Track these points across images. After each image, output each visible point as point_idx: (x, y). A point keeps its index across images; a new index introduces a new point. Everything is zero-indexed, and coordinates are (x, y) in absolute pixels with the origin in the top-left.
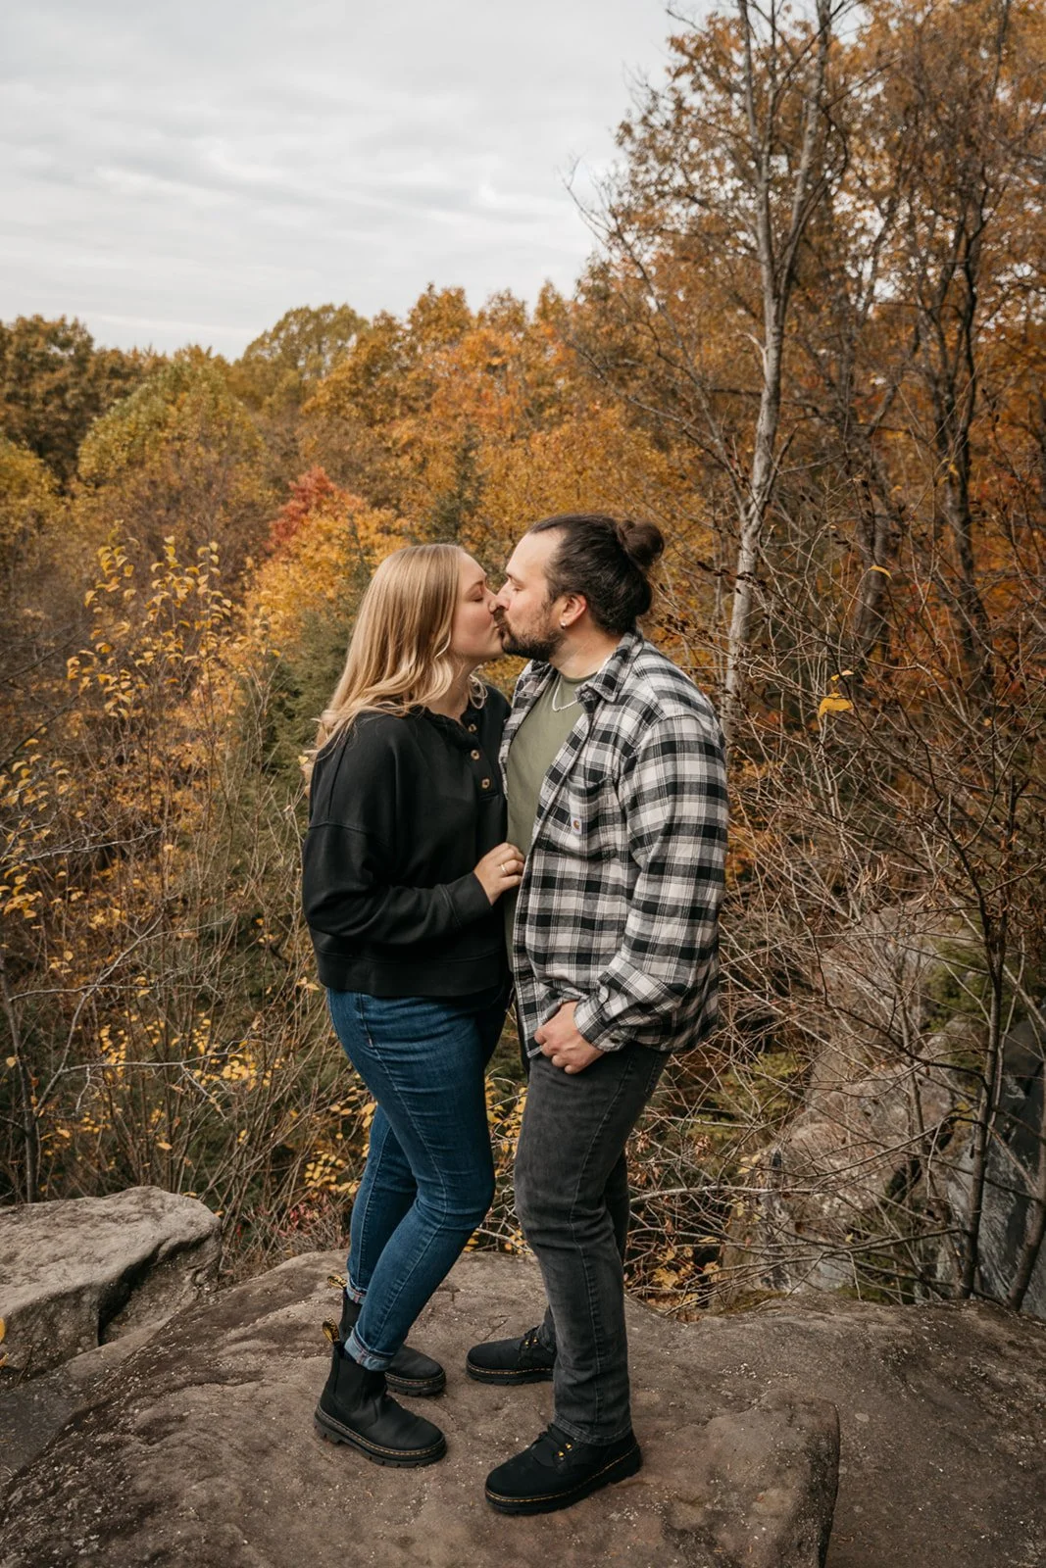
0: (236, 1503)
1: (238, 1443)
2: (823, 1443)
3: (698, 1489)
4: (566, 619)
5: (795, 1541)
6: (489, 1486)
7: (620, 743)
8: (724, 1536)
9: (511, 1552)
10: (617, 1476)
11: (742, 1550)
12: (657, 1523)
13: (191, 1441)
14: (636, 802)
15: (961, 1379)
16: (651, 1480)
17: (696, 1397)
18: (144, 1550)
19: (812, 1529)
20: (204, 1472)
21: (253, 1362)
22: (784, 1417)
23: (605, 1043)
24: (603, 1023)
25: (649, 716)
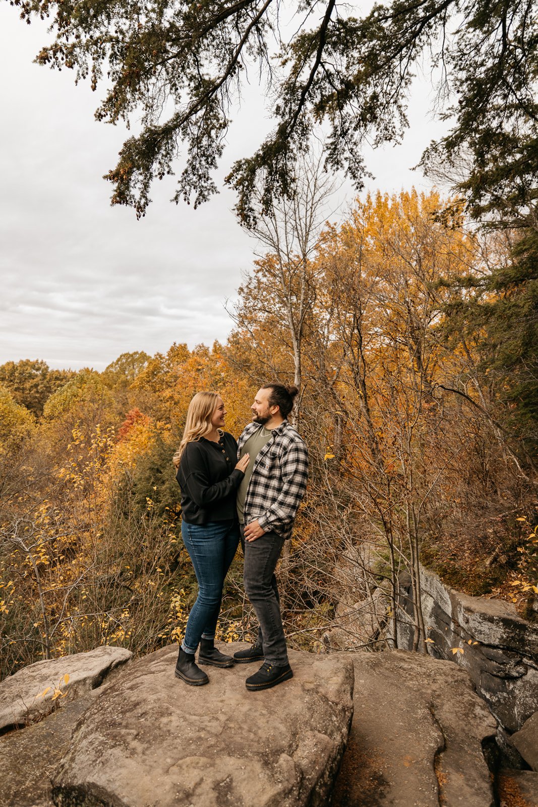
0: (166, 699)
1: (163, 686)
2: (349, 666)
3: (312, 679)
4: (273, 412)
5: (343, 690)
6: (247, 682)
8: (321, 689)
9: (256, 699)
10: (286, 679)
11: (327, 693)
12: (300, 689)
13: (148, 686)
14: (286, 463)
16: (297, 679)
18: (138, 713)
19: (347, 687)
20: (154, 693)
21: (162, 668)
22: (335, 661)
23: (266, 529)
24: (267, 523)
25: (292, 441)
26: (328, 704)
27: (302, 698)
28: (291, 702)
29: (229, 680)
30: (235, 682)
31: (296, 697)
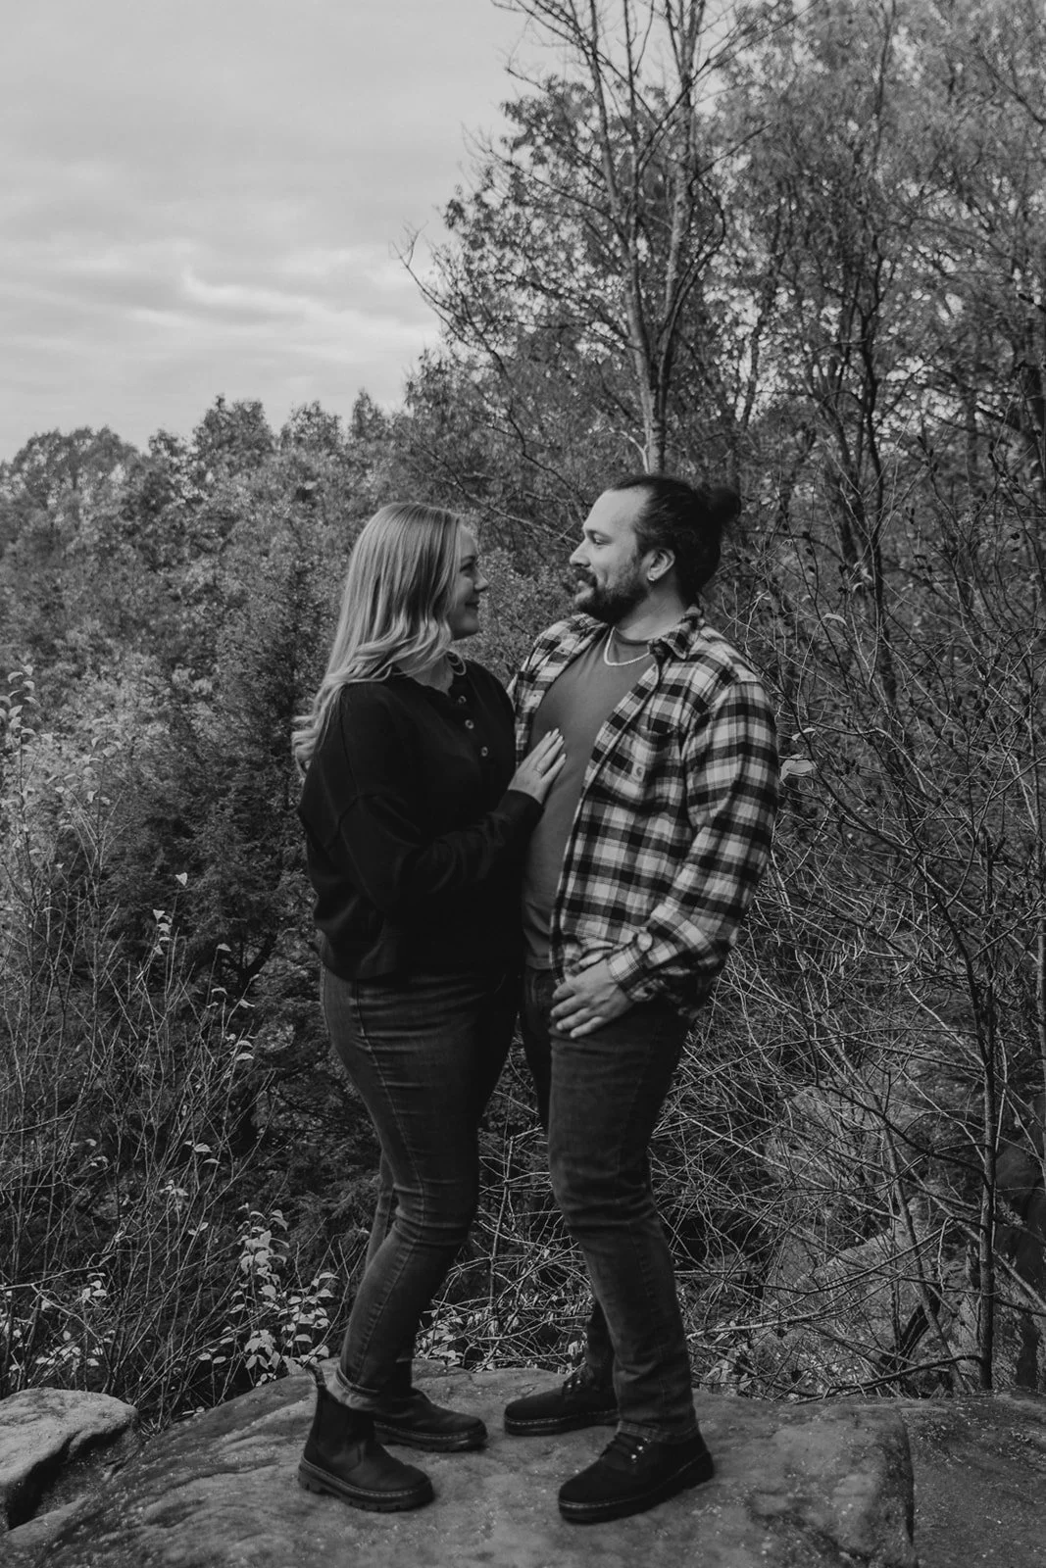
0: (290, 1551)
1: (274, 1510)
2: (893, 1441)
3: (777, 1482)
4: (654, 574)
5: (882, 1514)
6: (564, 1495)
7: (692, 697)
8: (811, 1515)
9: (598, 1549)
10: (692, 1484)
11: (832, 1524)
12: (743, 1512)
13: (220, 1514)
15: (1005, 1446)
16: (727, 1482)
17: (754, 1421)
19: (896, 1505)
20: (244, 1533)
21: (262, 1454)
22: (848, 1423)
23: (639, 993)
24: (644, 970)
25: (726, 677)
26: (837, 1559)
27: (752, 1544)
28: (716, 1557)
29: (500, 1490)
30: (520, 1494)
31: (732, 1540)
